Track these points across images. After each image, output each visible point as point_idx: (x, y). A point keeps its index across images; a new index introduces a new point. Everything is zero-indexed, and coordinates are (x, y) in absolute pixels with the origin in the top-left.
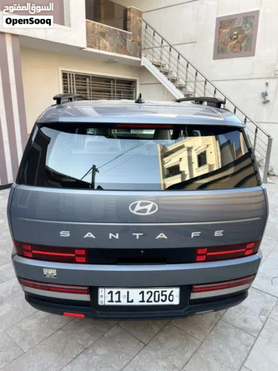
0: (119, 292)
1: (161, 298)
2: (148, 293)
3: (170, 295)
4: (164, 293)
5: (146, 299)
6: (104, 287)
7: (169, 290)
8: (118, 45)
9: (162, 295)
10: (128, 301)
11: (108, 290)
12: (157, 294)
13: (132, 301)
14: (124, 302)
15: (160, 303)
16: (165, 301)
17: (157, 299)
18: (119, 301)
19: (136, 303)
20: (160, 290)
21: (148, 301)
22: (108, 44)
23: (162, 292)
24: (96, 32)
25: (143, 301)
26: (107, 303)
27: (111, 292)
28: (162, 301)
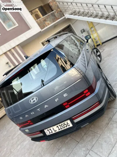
0: (50, 129)
1: (65, 126)
2: (59, 126)
3: (67, 124)
4: (65, 124)
5: (60, 128)
6: (45, 129)
7: (66, 122)
8: (52, 19)
9: (65, 125)
10: (55, 131)
11: (47, 130)
12: (62, 125)
13: (56, 131)
14: (54, 132)
15: (65, 128)
16: (67, 127)
17: (64, 127)
18: (52, 132)
19: (58, 131)
20: (63, 123)
21: (61, 129)
22: (49, 22)
23: (64, 124)
24: (42, 21)
25: (59, 129)
26: (49, 134)
27: (48, 130)
28: (66, 127)
